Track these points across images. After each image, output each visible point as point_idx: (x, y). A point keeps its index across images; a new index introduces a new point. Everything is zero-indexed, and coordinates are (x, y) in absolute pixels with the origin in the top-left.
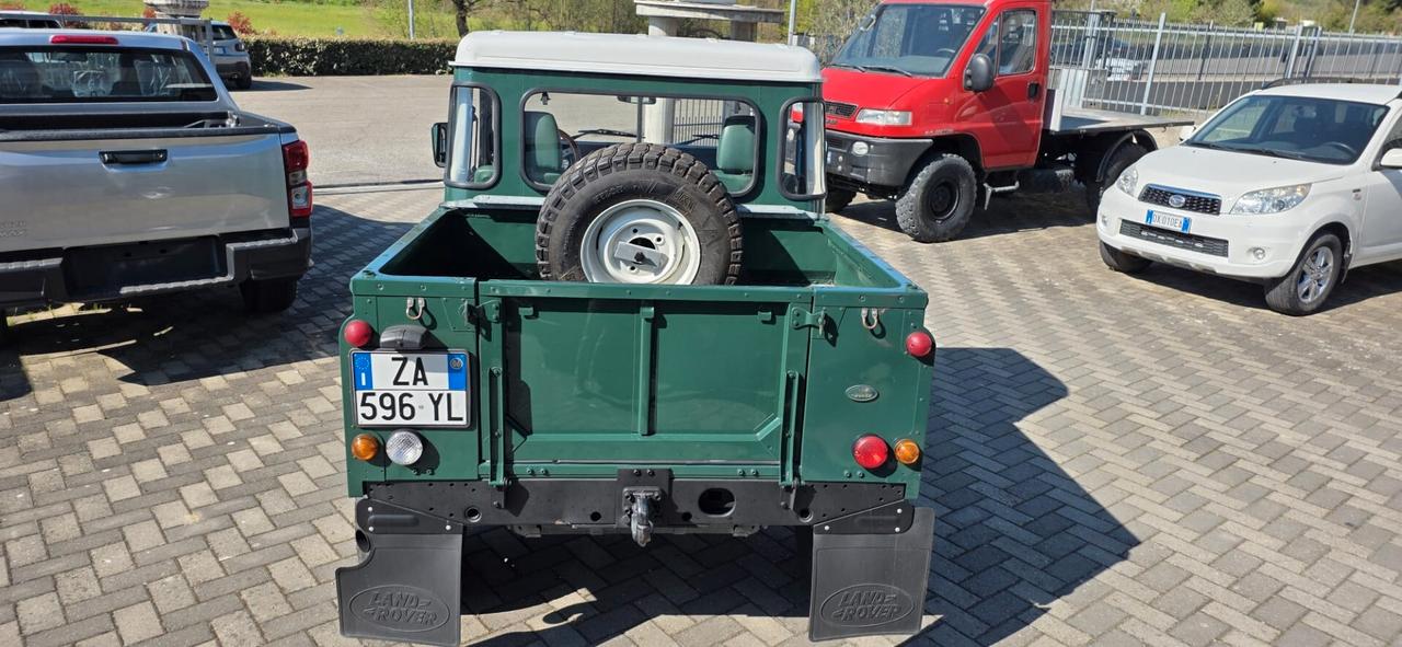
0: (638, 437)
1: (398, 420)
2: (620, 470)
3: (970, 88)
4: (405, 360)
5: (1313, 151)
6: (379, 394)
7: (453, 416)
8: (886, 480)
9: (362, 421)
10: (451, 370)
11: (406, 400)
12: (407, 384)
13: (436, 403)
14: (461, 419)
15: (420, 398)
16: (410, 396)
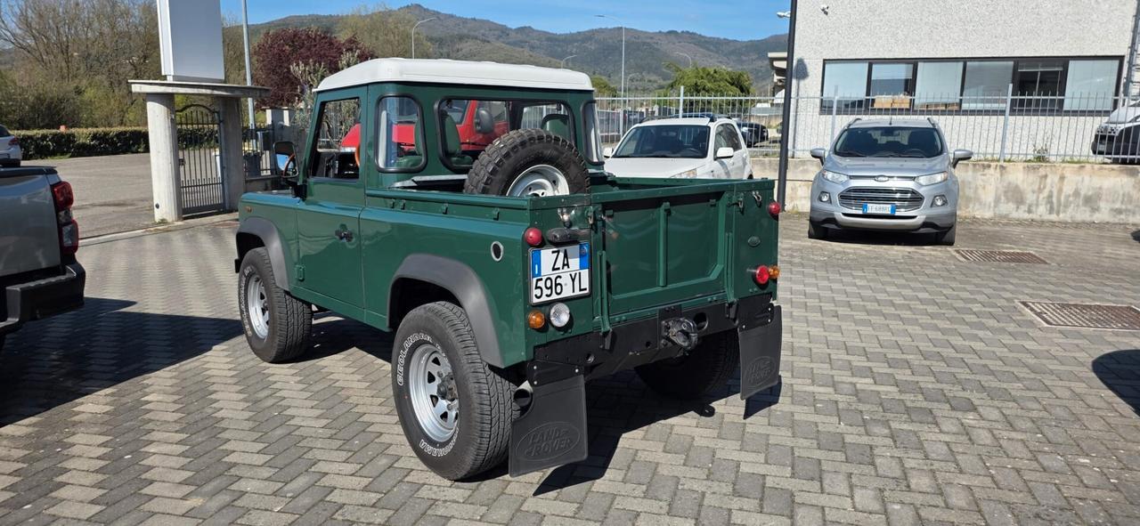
0: (660, 289)
1: (554, 297)
2: (660, 310)
3: (479, 132)
4: (558, 252)
5: (683, 153)
6: (544, 278)
7: (581, 288)
8: (765, 292)
9: (535, 300)
10: (581, 256)
11: (559, 281)
12: (558, 269)
13: (573, 280)
14: (585, 289)
15: (565, 280)
16: (560, 277)
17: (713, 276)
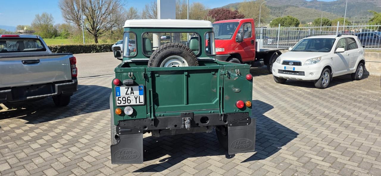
0: (185, 105)
1: (127, 104)
2: (181, 113)
3: (237, 42)
4: (128, 88)
5: (320, 50)
6: (122, 97)
7: (140, 102)
8: (244, 112)
9: (118, 105)
10: (140, 90)
11: (129, 98)
12: (129, 94)
13: (136, 99)
14: (142, 102)
15: (132, 98)
16: (130, 97)
17: (214, 103)
